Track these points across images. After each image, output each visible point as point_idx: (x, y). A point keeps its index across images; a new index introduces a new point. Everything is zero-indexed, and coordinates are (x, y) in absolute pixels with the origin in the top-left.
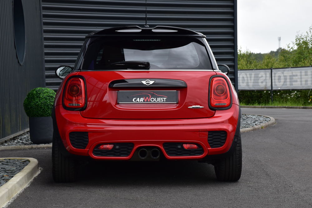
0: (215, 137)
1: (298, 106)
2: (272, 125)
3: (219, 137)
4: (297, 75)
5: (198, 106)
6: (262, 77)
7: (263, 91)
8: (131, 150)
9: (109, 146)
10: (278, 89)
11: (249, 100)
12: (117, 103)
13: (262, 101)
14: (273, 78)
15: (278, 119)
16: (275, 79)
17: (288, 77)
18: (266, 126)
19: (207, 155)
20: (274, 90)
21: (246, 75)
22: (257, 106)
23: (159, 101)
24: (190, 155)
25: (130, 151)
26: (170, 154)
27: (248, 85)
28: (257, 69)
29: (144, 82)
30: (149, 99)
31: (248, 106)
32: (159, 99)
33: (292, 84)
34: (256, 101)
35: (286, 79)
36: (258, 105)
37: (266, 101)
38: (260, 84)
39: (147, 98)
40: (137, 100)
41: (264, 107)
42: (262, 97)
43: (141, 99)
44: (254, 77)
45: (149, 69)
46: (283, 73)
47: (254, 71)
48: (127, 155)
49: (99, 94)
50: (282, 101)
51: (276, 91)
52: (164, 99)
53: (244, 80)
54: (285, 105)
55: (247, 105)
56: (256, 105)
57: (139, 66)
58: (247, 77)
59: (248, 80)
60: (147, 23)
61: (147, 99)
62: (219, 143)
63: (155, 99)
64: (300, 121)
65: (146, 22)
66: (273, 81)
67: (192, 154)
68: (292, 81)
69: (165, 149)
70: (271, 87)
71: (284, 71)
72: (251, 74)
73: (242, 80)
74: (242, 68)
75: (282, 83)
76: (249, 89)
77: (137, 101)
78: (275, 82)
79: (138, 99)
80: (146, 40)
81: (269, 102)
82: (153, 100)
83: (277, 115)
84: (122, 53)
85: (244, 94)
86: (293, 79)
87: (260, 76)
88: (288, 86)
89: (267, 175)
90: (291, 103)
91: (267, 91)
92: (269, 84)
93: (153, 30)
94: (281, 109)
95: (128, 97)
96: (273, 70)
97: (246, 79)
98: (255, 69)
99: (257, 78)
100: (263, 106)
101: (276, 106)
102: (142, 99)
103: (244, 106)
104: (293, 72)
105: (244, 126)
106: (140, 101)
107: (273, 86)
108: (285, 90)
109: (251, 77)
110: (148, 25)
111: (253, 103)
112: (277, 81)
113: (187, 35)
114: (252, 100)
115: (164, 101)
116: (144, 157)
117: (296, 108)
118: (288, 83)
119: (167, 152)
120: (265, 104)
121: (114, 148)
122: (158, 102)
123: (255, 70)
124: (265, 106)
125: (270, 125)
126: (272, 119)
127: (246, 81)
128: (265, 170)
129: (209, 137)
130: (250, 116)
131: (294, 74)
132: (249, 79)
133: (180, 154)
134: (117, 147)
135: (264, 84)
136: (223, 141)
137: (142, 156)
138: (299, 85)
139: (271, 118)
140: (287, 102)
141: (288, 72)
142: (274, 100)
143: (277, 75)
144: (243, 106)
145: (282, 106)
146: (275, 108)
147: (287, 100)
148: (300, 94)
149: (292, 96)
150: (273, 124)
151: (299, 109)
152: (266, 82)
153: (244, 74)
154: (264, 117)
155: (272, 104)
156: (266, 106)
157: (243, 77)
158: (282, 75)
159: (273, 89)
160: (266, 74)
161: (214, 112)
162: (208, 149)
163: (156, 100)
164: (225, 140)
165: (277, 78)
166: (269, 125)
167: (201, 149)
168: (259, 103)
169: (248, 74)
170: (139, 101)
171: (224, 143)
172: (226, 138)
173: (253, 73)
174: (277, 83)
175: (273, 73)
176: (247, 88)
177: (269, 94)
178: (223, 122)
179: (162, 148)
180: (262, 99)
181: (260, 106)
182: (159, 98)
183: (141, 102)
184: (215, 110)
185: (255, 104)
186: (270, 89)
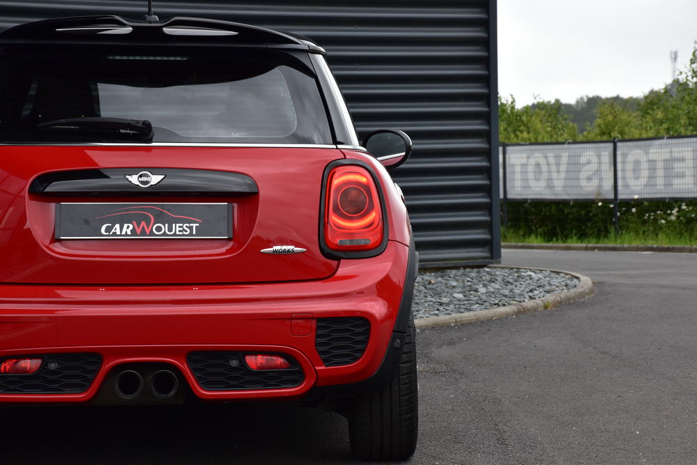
0: (335, 335)
1: (686, 246)
2: (577, 300)
3: (347, 335)
4: (683, 160)
5: (291, 247)
6: (589, 163)
7: (593, 202)
8: (95, 372)
9: (28, 364)
10: (631, 197)
11: (554, 229)
12: (55, 240)
13: (590, 232)
14: (619, 166)
15: (604, 282)
16: (623, 170)
17: (660, 165)
18: (560, 302)
19: (313, 386)
20: (621, 200)
21: (546, 157)
22: (574, 245)
23: (178, 233)
24: (266, 386)
25: (90, 376)
26: (208, 384)
27: (550, 187)
28: (575, 142)
29: (134, 179)
30: (148, 227)
31: (550, 244)
32: (177, 228)
33: (671, 185)
34: (574, 231)
35: (655, 169)
36: (577, 242)
37: (599, 231)
38: (584, 183)
39: (143, 223)
40: (113, 231)
41: (593, 249)
42: (590, 219)
43: (126, 225)
44: (568, 164)
45: (151, 141)
46: (647, 153)
47: (566, 146)
48: (82, 387)
49: (11, 209)
50: (644, 232)
51: (628, 204)
52: (191, 228)
53: (541, 172)
54: (650, 243)
55: (549, 241)
56: (573, 243)
57: (122, 131)
58: (548, 164)
59: (549, 172)
60: (153, 10)
61: (143, 227)
62: (347, 351)
63: (165, 228)
64: (661, 287)
65: (150, 7)
66: (620, 174)
67: (270, 382)
68: (670, 175)
69: (194, 370)
70: (613, 192)
71: (650, 146)
72: (560, 157)
73: (535, 172)
74: (536, 139)
75: (643, 181)
76: (553, 197)
77: (115, 234)
78: (624, 178)
79: (117, 226)
80: (145, 58)
81: (609, 235)
82: (159, 229)
83: (613, 270)
84: (93, 93)
85: (542, 211)
86: (672, 168)
87: (583, 160)
88: (660, 190)
89: (502, 441)
90: (667, 235)
91: (606, 202)
92: (608, 184)
93: (167, 30)
94: (639, 252)
95: (87, 222)
96: (619, 144)
97: (544, 168)
98: (571, 141)
99: (575, 166)
100: (590, 245)
101: (626, 246)
102: (128, 227)
103: (539, 244)
104: (673, 150)
105: (497, 302)
106: (123, 233)
107: (620, 188)
108: (655, 199)
109: (558, 164)
110: (155, 14)
111: (566, 238)
112: (629, 174)
113: (265, 46)
114: (563, 229)
115: (191, 234)
116: (131, 393)
117: (681, 250)
118: (660, 181)
119: (198, 379)
120: (598, 237)
121: (43, 367)
122: (175, 234)
123: (569, 143)
124: (596, 245)
125: (574, 298)
126: (586, 281)
127: (545, 175)
128: (500, 426)
129: (318, 336)
130: (529, 273)
131: (675, 155)
132: (553, 168)
133: (236, 383)
134: (53, 366)
135: (595, 182)
136: (358, 347)
137: (126, 392)
138: (690, 186)
139: (583, 278)
140: (657, 235)
141: (660, 151)
142: (621, 228)
143: (631, 158)
144: (535, 244)
145: (642, 246)
146: (623, 249)
147: (657, 229)
148: (693, 210)
149: (673, 218)
150: (582, 295)
151: (689, 254)
152: (601, 179)
153: (540, 155)
154: (567, 277)
155: (616, 238)
156: (599, 245)
157: (538, 165)
158: (643, 158)
159: (620, 197)
160: (599, 156)
161: (334, 263)
162: (317, 368)
163: (170, 230)
164: (366, 342)
165: (629, 166)
166: (568, 299)
167: (297, 369)
168: (582, 236)
169: (552, 155)
170: (118, 233)
171: (362, 351)
172: (368, 338)
173: (565, 152)
174: (631, 182)
175: (619, 153)
176: (548, 195)
177: (612, 213)
178: (360, 293)
179: (184, 367)
180: (589, 224)
181: (584, 245)
182: (178, 225)
183: (126, 235)
184: (339, 259)
185: (570, 240)
186: (611, 196)
